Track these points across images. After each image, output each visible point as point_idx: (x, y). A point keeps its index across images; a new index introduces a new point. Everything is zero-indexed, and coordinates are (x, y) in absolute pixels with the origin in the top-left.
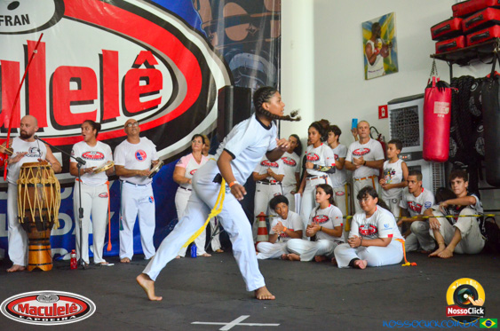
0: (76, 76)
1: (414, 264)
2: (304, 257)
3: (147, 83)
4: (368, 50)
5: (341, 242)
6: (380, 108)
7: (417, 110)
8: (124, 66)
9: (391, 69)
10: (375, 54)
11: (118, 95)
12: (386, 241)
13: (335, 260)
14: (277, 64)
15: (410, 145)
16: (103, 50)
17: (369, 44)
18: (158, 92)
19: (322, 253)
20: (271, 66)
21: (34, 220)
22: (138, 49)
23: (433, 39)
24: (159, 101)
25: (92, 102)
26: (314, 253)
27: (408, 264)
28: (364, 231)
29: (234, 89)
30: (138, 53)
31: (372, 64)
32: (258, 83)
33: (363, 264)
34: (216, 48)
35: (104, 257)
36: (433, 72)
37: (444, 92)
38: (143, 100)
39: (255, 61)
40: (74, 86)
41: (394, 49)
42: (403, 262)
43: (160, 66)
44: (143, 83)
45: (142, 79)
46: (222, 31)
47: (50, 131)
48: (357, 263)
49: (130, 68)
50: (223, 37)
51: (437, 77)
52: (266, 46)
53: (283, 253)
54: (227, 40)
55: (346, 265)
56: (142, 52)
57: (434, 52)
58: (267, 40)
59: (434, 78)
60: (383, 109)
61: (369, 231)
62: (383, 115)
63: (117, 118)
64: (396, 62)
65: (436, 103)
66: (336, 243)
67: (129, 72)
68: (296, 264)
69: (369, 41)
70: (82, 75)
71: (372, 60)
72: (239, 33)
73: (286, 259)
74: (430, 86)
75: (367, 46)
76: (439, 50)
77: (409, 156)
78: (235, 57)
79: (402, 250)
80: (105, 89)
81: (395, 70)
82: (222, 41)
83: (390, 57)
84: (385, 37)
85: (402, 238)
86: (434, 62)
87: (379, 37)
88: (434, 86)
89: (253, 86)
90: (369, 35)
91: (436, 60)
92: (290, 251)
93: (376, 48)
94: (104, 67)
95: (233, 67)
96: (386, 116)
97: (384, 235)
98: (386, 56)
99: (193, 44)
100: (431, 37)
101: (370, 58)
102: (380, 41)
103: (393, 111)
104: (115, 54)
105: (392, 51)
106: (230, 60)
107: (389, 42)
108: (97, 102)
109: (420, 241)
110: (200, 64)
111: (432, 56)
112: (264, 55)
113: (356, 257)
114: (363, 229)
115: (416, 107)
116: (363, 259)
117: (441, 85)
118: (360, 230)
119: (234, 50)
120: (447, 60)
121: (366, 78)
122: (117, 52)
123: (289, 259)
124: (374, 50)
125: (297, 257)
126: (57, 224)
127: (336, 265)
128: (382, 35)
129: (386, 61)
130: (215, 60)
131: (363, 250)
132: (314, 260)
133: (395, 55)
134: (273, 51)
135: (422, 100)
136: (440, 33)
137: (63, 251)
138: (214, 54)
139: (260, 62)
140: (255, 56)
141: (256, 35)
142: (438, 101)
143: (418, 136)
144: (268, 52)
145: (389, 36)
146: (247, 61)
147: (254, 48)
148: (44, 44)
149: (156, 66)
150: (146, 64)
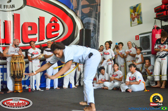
0: (30, 25)
1: (149, 90)
2: (109, 88)
3: (54, 28)
4: (132, 16)
5: (122, 83)
6: (136, 36)
7: (149, 37)
8: (47, 22)
9: (140, 23)
10: (134, 18)
11: (44, 32)
12: (138, 82)
13: (121, 89)
15: (146, 49)
17: (132, 14)
18: (58, 31)
19: (116, 87)
21: (16, 75)
22: (51, 16)
23: (155, 12)
25: (36, 34)
26: (113, 87)
27: (146, 91)
28: (131, 79)
29: (85, 30)
30: (52, 18)
31: (133, 21)
32: (94, 28)
33: (130, 91)
34: (78, 16)
35: (40, 88)
36: (155, 24)
37: (159, 31)
38: (53, 34)
39: (92, 20)
40: (29, 29)
41: (141, 16)
42: (144, 90)
43: (59, 22)
44: (53, 28)
45: (53, 26)
46: (81, 10)
47: (21, 44)
48: (128, 90)
49: (49, 23)
50: (81, 12)
51: (156, 25)
52: (96, 15)
53: (102, 87)
54: (82, 13)
55: (125, 91)
56: (53, 17)
58: (96, 13)
59: (155, 26)
60: (137, 37)
61: (133, 79)
62: (137, 39)
63: (44, 40)
64: (142, 21)
65: (156, 34)
66: (121, 83)
67: (48, 24)
68: (107, 90)
69: (132, 13)
70: (32, 25)
71: (133, 20)
72: (86, 10)
73: (103, 89)
74: (154, 29)
75: (131, 15)
76: (157, 16)
77: (146, 53)
78: (85, 19)
79: (144, 85)
80: (40, 30)
81: (141, 23)
82: (81, 13)
83: (139, 18)
84: (138, 12)
85: (144, 81)
86: (155, 20)
87: (136, 12)
89: (92, 28)
90: (132, 11)
91: (156, 20)
92: (105, 86)
93: (135, 15)
94: (40, 22)
95: (84, 22)
96: (138, 39)
97: (138, 80)
98: (138, 18)
99: (70, 14)
100: (154, 12)
101: (133, 19)
102: (136, 13)
103: (141, 37)
104: (44, 18)
105: (140, 17)
106: (83, 20)
107: (139, 13)
108: (37, 34)
109: (150, 83)
110: (73, 21)
111: (154, 18)
113: (128, 88)
114: (130, 78)
115: (149, 36)
116: (131, 89)
117: (158, 28)
118: (129, 78)
119: (85, 16)
120: (160, 20)
121: (131, 26)
122: (44, 17)
123: (104, 89)
124: (134, 16)
125: (107, 88)
126: (24, 76)
127: (121, 91)
128: (137, 11)
129: (138, 20)
130: (78, 20)
131: (130, 86)
132: (113, 89)
133: (141, 18)
135: (151, 33)
136: (158, 10)
137: (26, 86)
138: (78, 18)
139: (94, 20)
140: (92, 18)
141: (92, 11)
142: (157, 33)
143: (150, 46)
144: (97, 17)
145: (139, 12)
146: (89, 20)
147: (92, 16)
148: (20, 14)
149: (57, 22)
150: (54, 21)
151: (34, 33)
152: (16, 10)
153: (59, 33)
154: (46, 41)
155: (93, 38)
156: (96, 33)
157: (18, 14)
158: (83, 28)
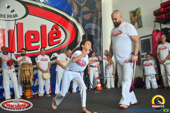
4: (132, 20)
8: (48, 30)
9: (140, 26)
10: (135, 22)
11: (47, 40)
14: (101, 26)
16: (41, 25)
17: (132, 18)
18: (60, 38)
20: (99, 27)
23: (154, 16)
24: (60, 41)
25: (38, 42)
30: (53, 25)
32: (95, 33)
34: (80, 22)
36: (155, 27)
37: (159, 33)
38: (55, 41)
39: (93, 26)
40: (32, 37)
41: (141, 20)
43: (60, 29)
44: (55, 35)
45: (54, 34)
46: (82, 17)
49: (50, 30)
51: (156, 28)
52: (97, 21)
54: (83, 19)
56: (54, 25)
57: (155, 20)
58: (97, 19)
59: (155, 29)
63: (46, 47)
64: (142, 24)
67: (50, 32)
69: (132, 17)
71: (133, 24)
72: (87, 17)
74: (154, 31)
76: (156, 19)
78: (87, 25)
80: (42, 38)
81: (142, 27)
83: (139, 22)
86: (155, 24)
87: (136, 16)
88: (155, 31)
89: (93, 34)
90: (132, 15)
93: (135, 19)
94: (42, 30)
95: (86, 28)
99: (72, 21)
100: (153, 15)
102: (136, 17)
103: (141, 40)
106: (85, 26)
107: (139, 17)
108: (40, 42)
111: (154, 21)
112: (97, 24)
115: (149, 39)
117: (158, 31)
119: (86, 22)
120: (159, 23)
122: (46, 25)
129: (138, 24)
133: (141, 22)
134: (99, 22)
135: (151, 36)
136: (156, 13)
138: (80, 24)
139: (95, 26)
140: (93, 24)
141: (93, 17)
142: (157, 36)
143: (150, 49)
144: (98, 22)
145: (139, 15)
146: (90, 26)
147: (93, 22)
148: (23, 23)
149: (59, 29)
150: (56, 29)
151: (37, 41)
152: (19, 19)
153: (61, 40)
154: (48, 48)
155: (94, 43)
156: (97, 38)
157: (21, 23)
158: (85, 34)
